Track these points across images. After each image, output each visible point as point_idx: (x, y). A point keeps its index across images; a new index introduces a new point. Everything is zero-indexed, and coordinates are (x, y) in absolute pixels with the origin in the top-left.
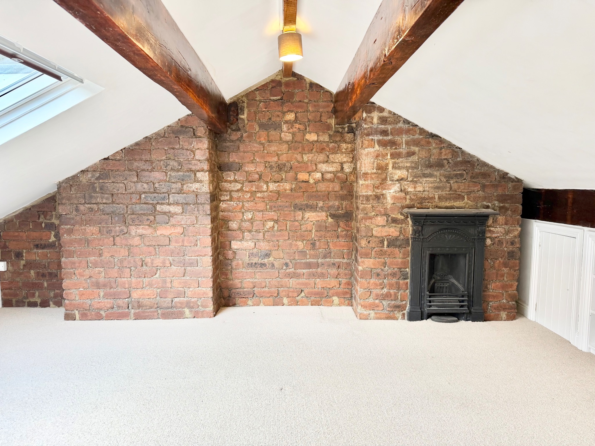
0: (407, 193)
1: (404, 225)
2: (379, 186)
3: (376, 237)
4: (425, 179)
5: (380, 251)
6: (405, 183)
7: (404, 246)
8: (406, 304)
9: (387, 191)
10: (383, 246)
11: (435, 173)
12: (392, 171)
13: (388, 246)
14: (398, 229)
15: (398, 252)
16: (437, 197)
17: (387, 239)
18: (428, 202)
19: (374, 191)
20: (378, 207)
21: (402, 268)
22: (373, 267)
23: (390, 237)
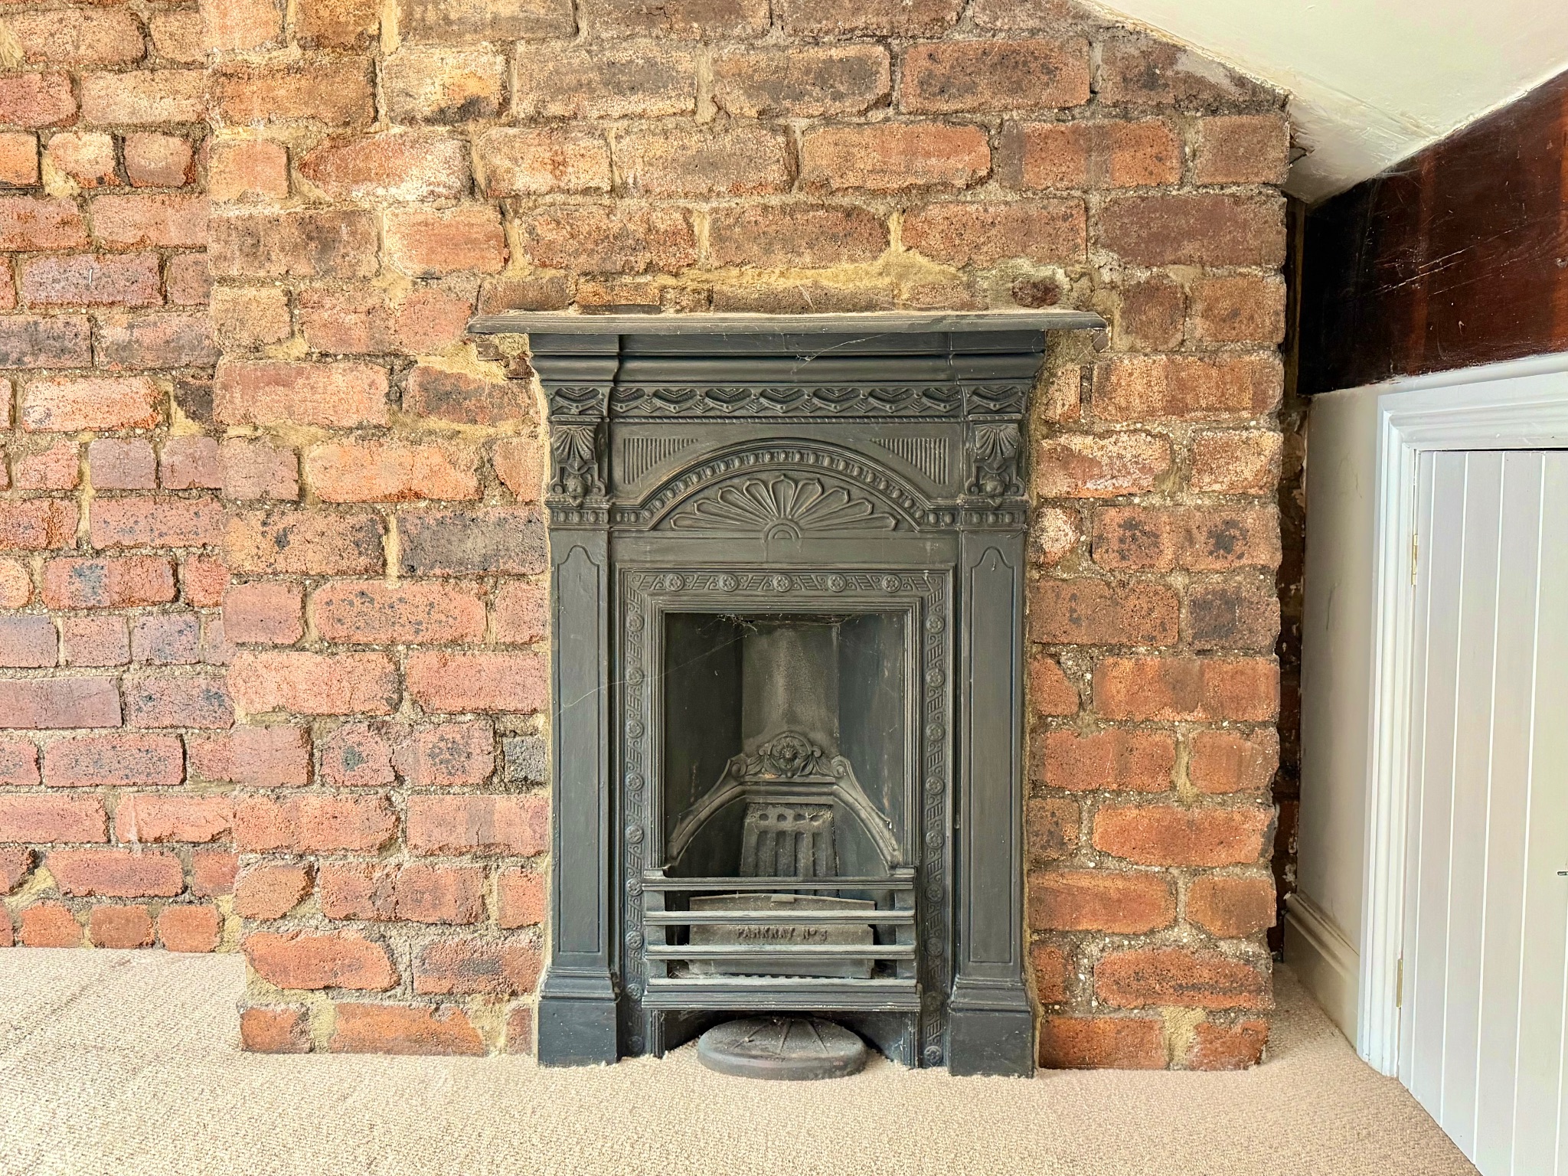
0: (507, 205)
1: (506, 428)
2: (321, 159)
3: (327, 505)
4: (618, 106)
5: (357, 602)
6: (495, 132)
7: (513, 566)
8: (534, 946)
9: (380, 191)
10: (379, 569)
11: (684, 61)
12: (403, 51)
13: (412, 569)
14: (468, 455)
15: (479, 609)
16: (703, 228)
17: (401, 521)
18: (650, 268)
19: (292, 190)
20: (328, 302)
21: (504, 712)
22: (313, 705)
23: (423, 504)
